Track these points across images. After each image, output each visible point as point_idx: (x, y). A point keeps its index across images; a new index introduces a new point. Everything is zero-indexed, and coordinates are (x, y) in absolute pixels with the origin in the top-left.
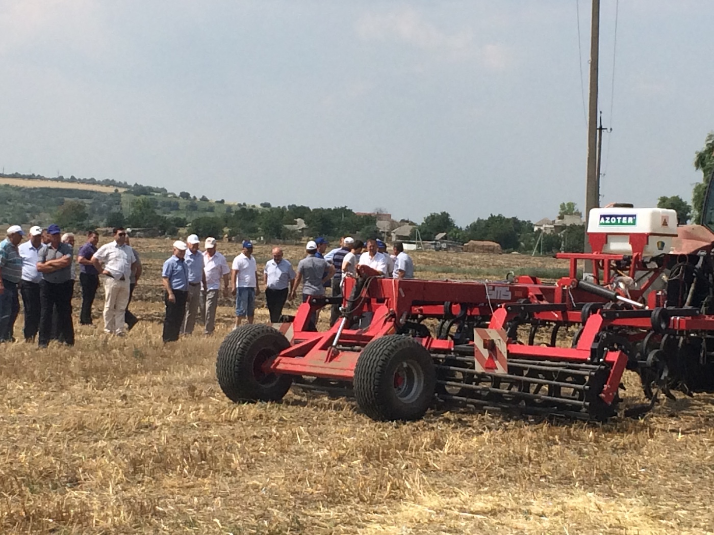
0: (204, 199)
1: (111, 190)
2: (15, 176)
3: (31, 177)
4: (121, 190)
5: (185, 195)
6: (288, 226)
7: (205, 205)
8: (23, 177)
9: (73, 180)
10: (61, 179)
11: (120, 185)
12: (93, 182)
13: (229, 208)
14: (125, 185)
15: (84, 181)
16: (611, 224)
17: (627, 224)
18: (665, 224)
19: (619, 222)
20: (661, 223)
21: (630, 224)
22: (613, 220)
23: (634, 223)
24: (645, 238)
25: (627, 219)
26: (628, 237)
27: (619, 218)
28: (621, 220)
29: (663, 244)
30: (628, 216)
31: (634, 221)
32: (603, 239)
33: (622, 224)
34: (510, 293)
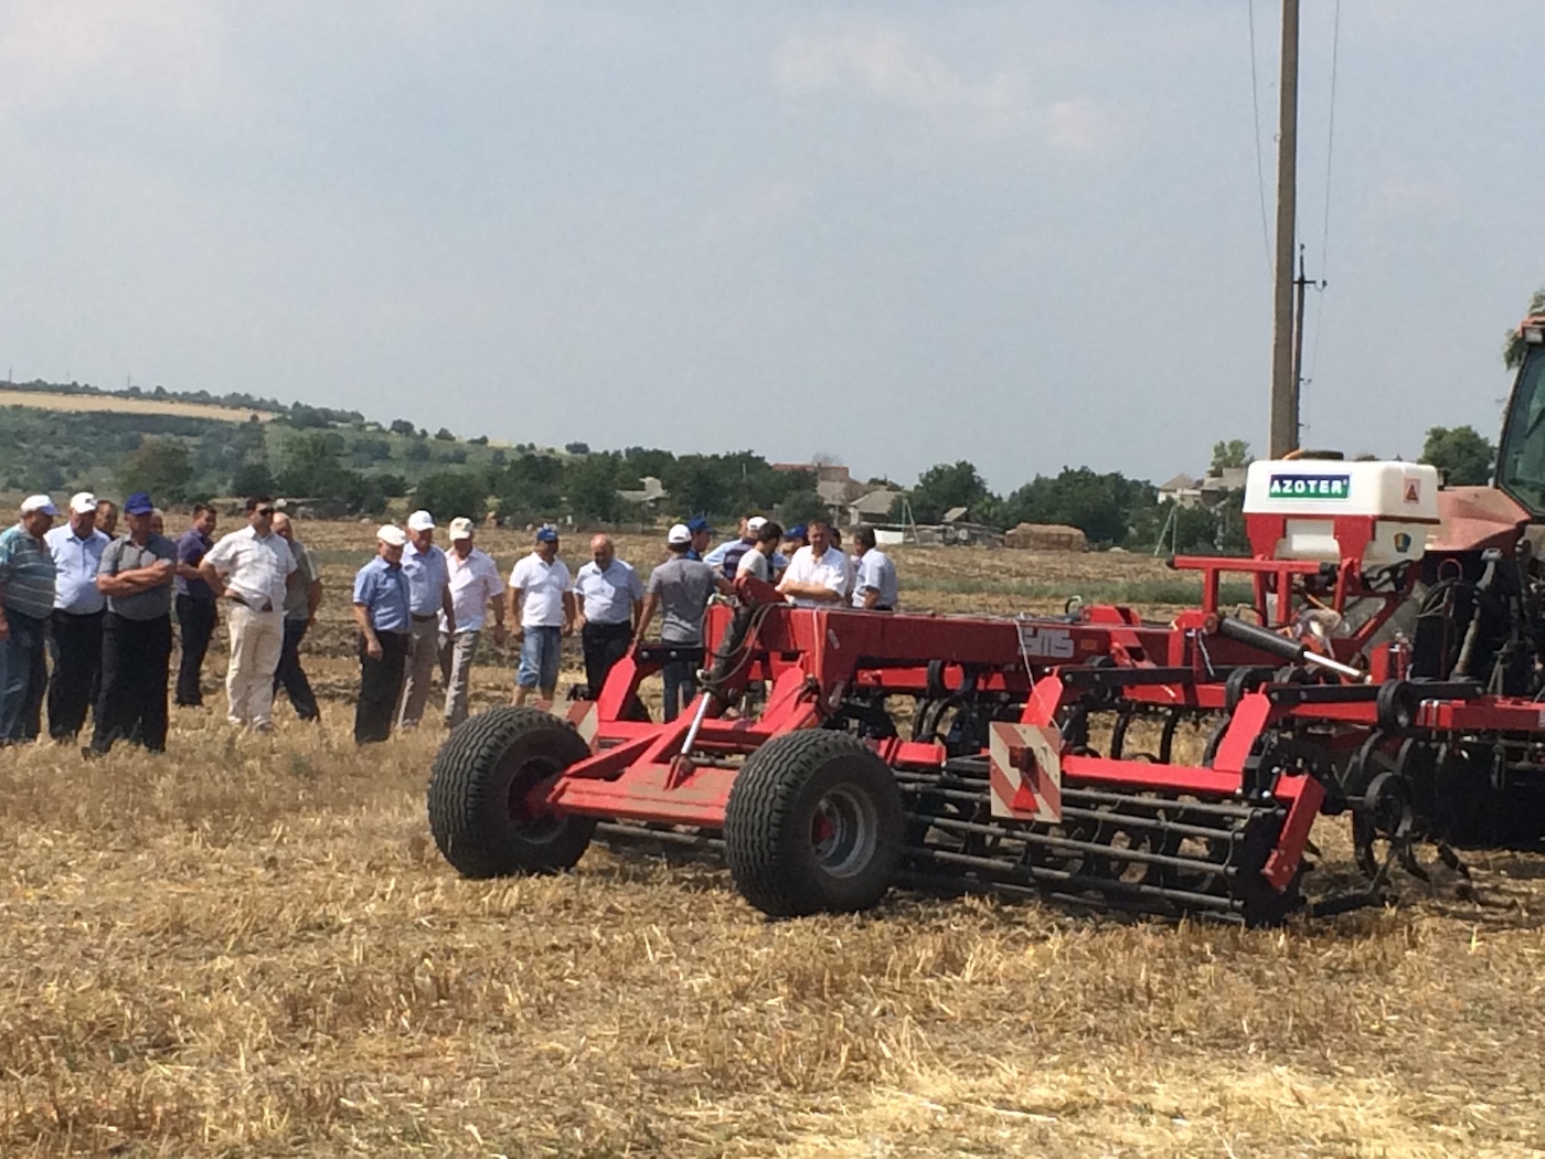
0: (444, 435)
1: (244, 415)
2: (37, 387)
3: (70, 390)
4: (264, 417)
5: (403, 428)
6: (627, 495)
7: (446, 449)
8: (53, 389)
9: (160, 395)
10: (134, 393)
11: (260, 406)
12: (202, 399)
13: (499, 454)
14: (273, 406)
15: (185, 398)
16: (1294, 495)
17: (1330, 495)
18: (1412, 496)
19: (1312, 490)
20: (1403, 491)
21: (1336, 496)
22: (1300, 487)
23: (1344, 495)
24: (1369, 526)
25: (1330, 485)
26: (1331, 524)
27: (1312, 483)
28: (1318, 486)
29: (1407, 540)
30: (1331, 479)
31: (1346, 488)
32: (1279, 526)
33: (1318, 495)
34: (1071, 644)
